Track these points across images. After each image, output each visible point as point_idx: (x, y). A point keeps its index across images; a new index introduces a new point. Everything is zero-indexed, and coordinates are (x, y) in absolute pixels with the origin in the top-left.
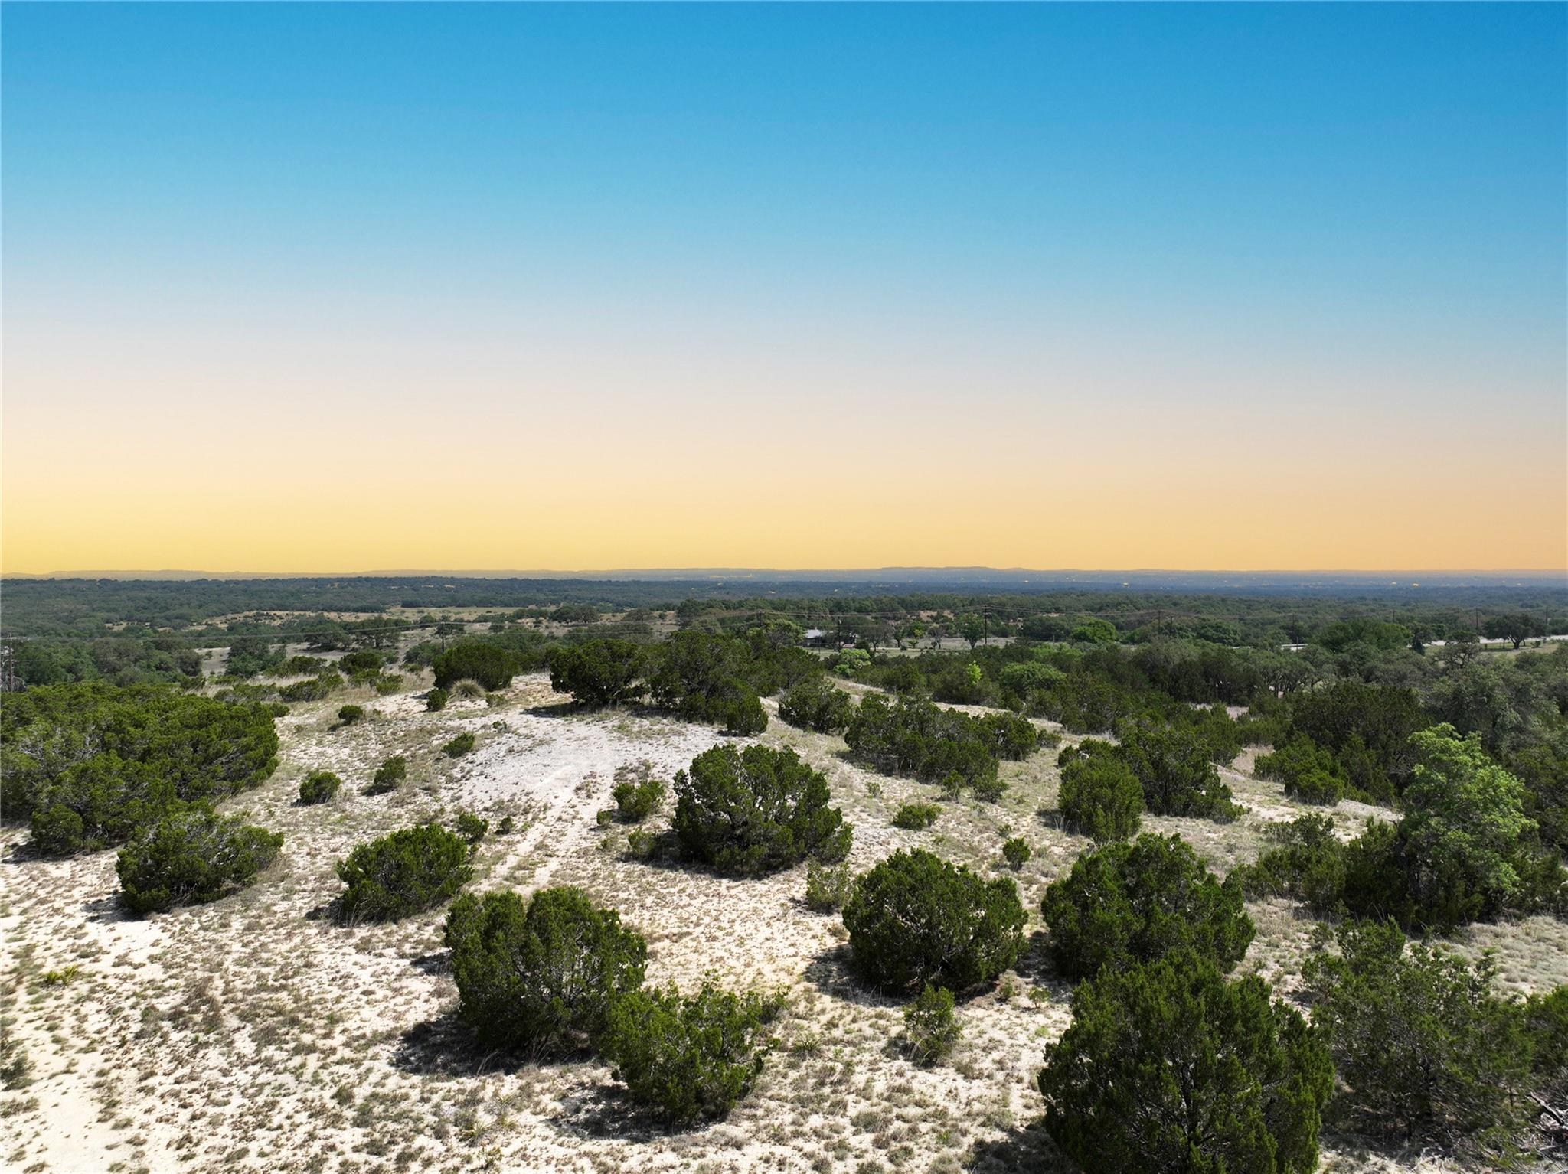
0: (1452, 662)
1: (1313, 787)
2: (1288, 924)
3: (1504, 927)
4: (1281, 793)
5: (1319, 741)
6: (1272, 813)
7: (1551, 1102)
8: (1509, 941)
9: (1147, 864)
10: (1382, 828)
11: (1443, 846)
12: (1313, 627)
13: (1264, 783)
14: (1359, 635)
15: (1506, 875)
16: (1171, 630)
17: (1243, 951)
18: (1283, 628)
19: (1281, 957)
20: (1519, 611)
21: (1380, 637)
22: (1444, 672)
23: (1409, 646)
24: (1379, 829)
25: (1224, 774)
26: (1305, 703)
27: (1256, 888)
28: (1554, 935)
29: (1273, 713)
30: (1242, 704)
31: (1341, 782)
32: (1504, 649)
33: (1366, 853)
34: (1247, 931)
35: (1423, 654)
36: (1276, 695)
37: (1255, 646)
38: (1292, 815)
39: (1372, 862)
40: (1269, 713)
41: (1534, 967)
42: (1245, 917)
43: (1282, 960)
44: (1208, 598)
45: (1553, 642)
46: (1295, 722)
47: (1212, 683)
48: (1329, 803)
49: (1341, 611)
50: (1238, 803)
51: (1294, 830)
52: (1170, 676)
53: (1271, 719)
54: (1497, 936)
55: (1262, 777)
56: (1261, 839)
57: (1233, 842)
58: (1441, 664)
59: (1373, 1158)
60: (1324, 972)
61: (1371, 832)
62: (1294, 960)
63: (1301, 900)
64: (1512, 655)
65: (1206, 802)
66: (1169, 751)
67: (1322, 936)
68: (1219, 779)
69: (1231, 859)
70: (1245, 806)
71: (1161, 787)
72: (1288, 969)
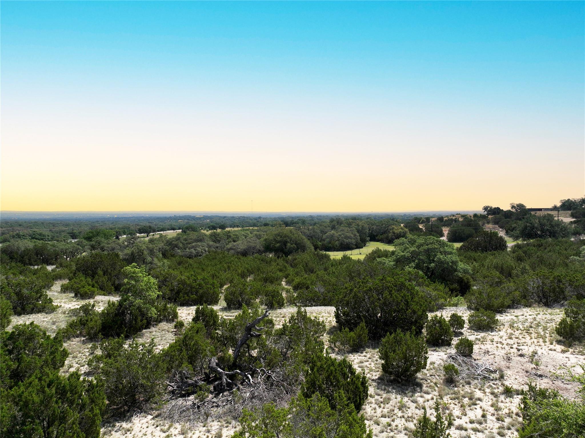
0: (130, 242)
1: (86, 293)
2: (80, 348)
3: (153, 329)
4: (73, 297)
5: (86, 275)
6: (70, 306)
7: (170, 382)
8: (154, 333)
9: (18, 338)
10: (113, 304)
11: (134, 306)
12: (80, 233)
13: (66, 294)
14: (98, 235)
15: (153, 312)
16: (19, 236)
17: (64, 363)
18: (69, 233)
19: (78, 361)
20: (148, 224)
21: (105, 235)
22: (127, 246)
23: (115, 238)
24: (112, 304)
25: (49, 294)
26: (80, 261)
27: (66, 336)
28: (166, 328)
29: (67, 267)
30: (52, 264)
31: (96, 289)
32: (144, 237)
33: (108, 314)
34: (65, 354)
35: (119, 240)
36: (67, 260)
37: (58, 241)
38: (78, 305)
39: (110, 316)
40: (64, 267)
41: (162, 340)
42: (64, 349)
43: (79, 362)
44: (36, 222)
45: (158, 234)
46: (76, 269)
47: (39, 257)
48: (92, 298)
49: (90, 226)
50: (56, 304)
51: (80, 310)
52: (20, 255)
53: (65, 269)
54: (150, 332)
55: (65, 292)
56: (67, 317)
57: (55, 320)
58: (126, 243)
59: (117, 424)
60: (96, 362)
61: (109, 306)
62: (84, 361)
63: (84, 337)
64: (147, 239)
65: (42, 306)
66: (24, 287)
67: (94, 348)
68: (47, 296)
69: (54, 327)
70: (59, 305)
71: (20, 303)
72: (82, 365)
